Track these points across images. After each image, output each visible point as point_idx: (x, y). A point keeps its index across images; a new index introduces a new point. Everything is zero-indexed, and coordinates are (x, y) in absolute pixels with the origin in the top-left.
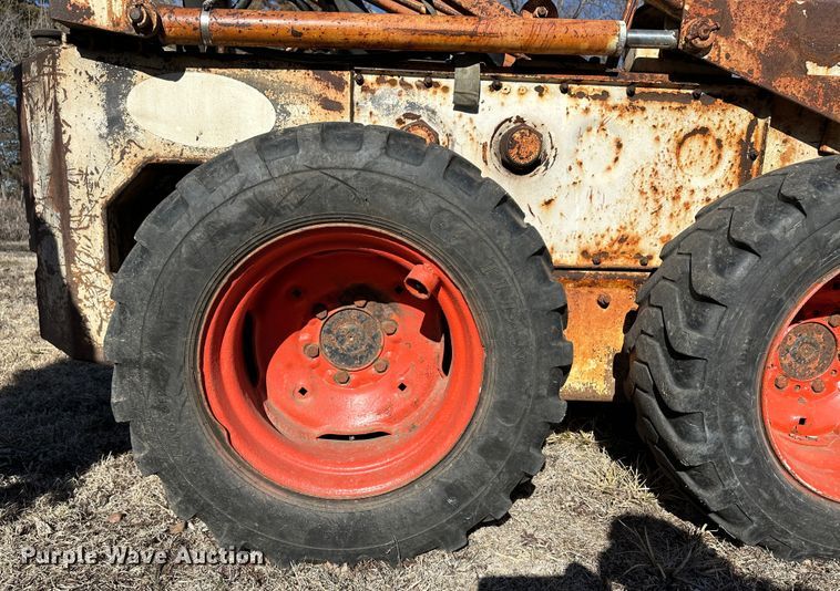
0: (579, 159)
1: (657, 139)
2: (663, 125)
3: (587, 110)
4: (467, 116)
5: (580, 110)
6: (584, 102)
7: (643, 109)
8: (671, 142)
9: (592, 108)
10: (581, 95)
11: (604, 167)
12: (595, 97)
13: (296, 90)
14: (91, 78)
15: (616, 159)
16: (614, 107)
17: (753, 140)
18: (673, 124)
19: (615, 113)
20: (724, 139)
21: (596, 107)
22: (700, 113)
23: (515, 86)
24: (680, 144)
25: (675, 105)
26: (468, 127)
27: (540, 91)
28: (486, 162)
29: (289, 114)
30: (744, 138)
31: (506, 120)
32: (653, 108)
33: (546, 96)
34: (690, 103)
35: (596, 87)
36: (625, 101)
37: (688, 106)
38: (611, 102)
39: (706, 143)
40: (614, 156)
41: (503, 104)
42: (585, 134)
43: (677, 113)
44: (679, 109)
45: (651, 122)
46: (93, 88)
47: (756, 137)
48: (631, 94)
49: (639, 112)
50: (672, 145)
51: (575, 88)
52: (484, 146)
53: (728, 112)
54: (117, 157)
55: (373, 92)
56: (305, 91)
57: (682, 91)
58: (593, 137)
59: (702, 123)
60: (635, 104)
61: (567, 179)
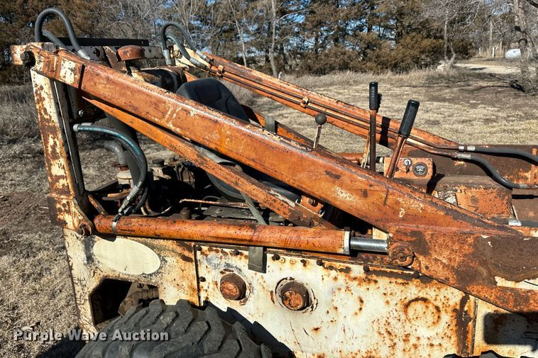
0: (335, 306)
1: (388, 302)
2: (391, 294)
3: (336, 279)
4: (260, 274)
5: (331, 278)
6: (333, 273)
7: (376, 282)
8: (399, 305)
9: (339, 277)
10: (331, 268)
11: (353, 312)
12: (341, 270)
13: (168, 250)
14: (78, 238)
15: (361, 309)
16: (355, 279)
17: (466, 309)
18: (399, 294)
19: (356, 283)
20: (441, 306)
21: (341, 277)
22: (420, 289)
23: (288, 258)
24: (407, 306)
25: (400, 281)
26: (261, 281)
27: (304, 263)
28: (273, 301)
29: (166, 262)
30: (458, 307)
31: (283, 279)
32: (383, 282)
33: (308, 266)
34: (411, 280)
35: (342, 264)
36: (363, 275)
37: (409, 282)
38: (352, 275)
39: (427, 307)
40: (359, 307)
41: (281, 269)
42: (337, 291)
43: (402, 288)
44: (403, 284)
45: (382, 291)
46: (79, 242)
47: (469, 307)
48: (367, 271)
49: (373, 284)
50: (400, 307)
51: (327, 263)
52: (272, 293)
53: (442, 290)
54: (92, 274)
55: (207, 256)
56: (173, 251)
57: (405, 272)
58: (343, 294)
59: (421, 295)
60: (370, 277)
61: (327, 318)
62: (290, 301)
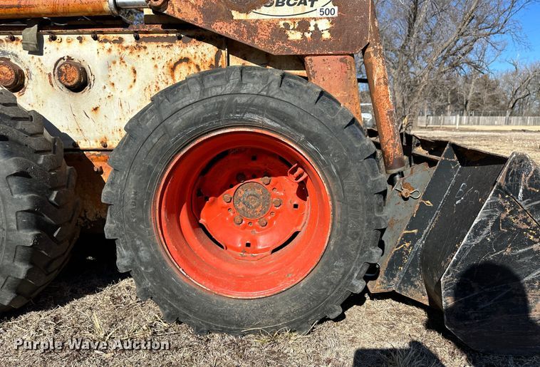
0: (112, 82)
1: (156, 66)
2: (159, 58)
3: (110, 50)
4: (36, 57)
5: (105, 51)
6: (108, 45)
7: (145, 48)
8: (165, 68)
9: (113, 49)
10: (106, 41)
11: (128, 85)
12: (114, 42)
15: (135, 81)
16: (127, 48)
17: (220, 64)
18: (165, 56)
19: (128, 51)
20: (200, 64)
21: (115, 47)
22: (182, 48)
23: (65, 37)
24: (173, 69)
25: (165, 44)
26: (38, 64)
27: (80, 40)
28: (52, 85)
30: (214, 63)
31: (61, 59)
32: (151, 47)
33: (84, 42)
34: (175, 42)
35: (115, 35)
36: (134, 44)
37: (174, 44)
38: (124, 45)
39: (190, 68)
40: (133, 79)
41: (58, 49)
42: (112, 65)
43: (168, 50)
44: (168, 46)
45: (151, 56)
47: (222, 62)
48: (137, 38)
49: (143, 50)
50: (166, 70)
51: (101, 37)
52: (50, 75)
53: (200, 47)
57: (169, 35)
58: (118, 67)
59: (184, 55)
60: (140, 44)
61: (104, 95)
62: (66, 75)
